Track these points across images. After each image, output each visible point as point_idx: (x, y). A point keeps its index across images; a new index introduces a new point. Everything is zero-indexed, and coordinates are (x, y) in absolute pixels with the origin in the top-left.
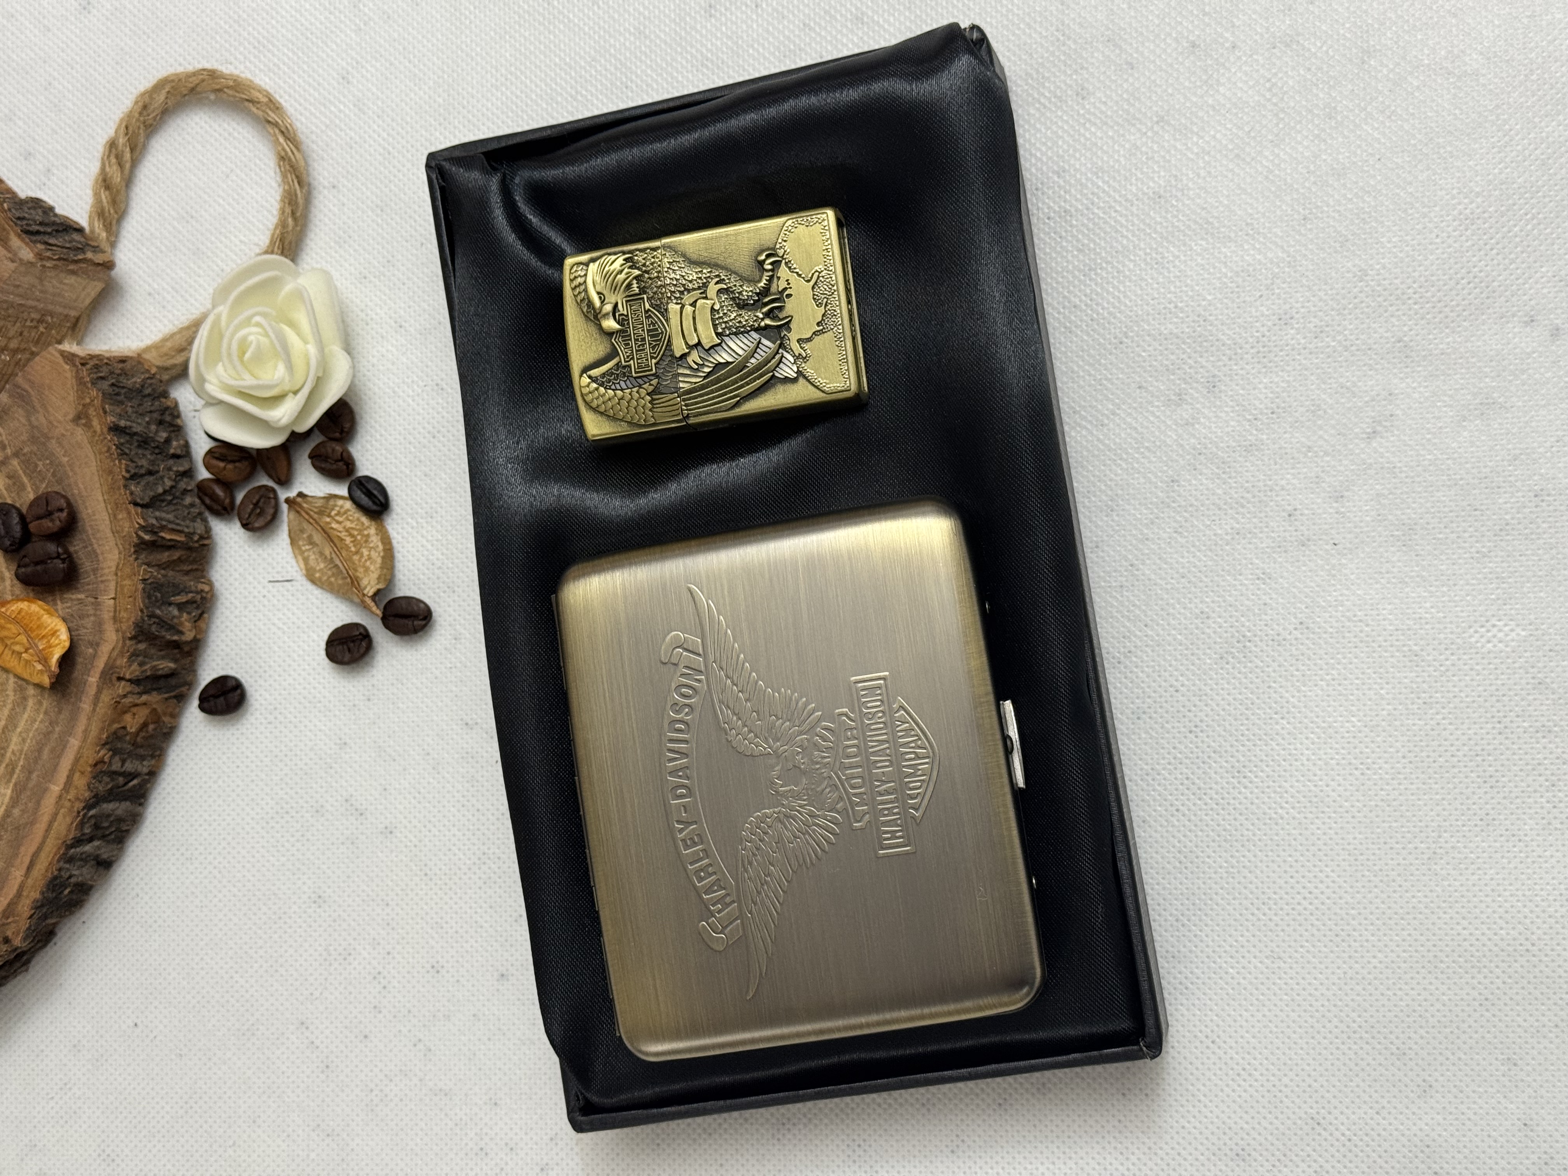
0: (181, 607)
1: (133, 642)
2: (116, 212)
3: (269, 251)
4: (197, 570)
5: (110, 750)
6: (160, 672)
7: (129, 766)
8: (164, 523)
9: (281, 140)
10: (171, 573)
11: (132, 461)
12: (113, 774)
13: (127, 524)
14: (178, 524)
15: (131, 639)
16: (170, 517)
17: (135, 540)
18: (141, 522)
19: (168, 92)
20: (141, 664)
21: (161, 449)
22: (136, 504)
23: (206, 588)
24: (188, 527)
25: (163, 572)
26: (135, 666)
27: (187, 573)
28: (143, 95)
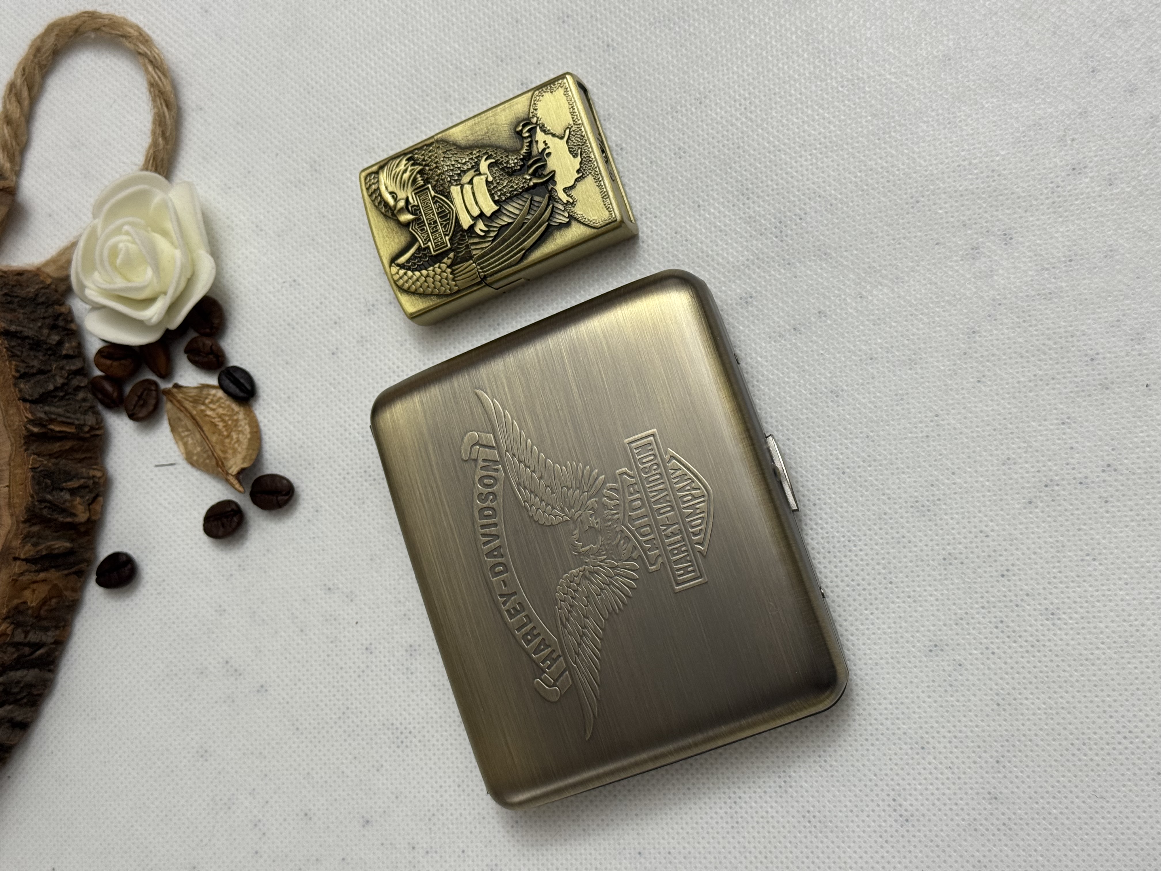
0: (73, 492)
1: (27, 525)
2: (18, 145)
3: (145, 168)
4: (91, 458)
5: (12, 623)
6: (56, 552)
7: (33, 637)
8: (53, 416)
9: (150, 68)
10: (64, 461)
11: (23, 361)
12: (17, 645)
13: (17, 419)
14: (69, 417)
15: (25, 522)
16: (60, 411)
17: (25, 432)
18: (29, 416)
19: (57, 35)
20: (35, 545)
21: (54, 351)
22: (25, 400)
23: (99, 474)
24: (78, 419)
25: (53, 461)
26: (28, 547)
27: (81, 461)
28: (35, 40)
